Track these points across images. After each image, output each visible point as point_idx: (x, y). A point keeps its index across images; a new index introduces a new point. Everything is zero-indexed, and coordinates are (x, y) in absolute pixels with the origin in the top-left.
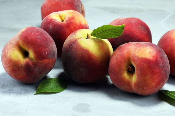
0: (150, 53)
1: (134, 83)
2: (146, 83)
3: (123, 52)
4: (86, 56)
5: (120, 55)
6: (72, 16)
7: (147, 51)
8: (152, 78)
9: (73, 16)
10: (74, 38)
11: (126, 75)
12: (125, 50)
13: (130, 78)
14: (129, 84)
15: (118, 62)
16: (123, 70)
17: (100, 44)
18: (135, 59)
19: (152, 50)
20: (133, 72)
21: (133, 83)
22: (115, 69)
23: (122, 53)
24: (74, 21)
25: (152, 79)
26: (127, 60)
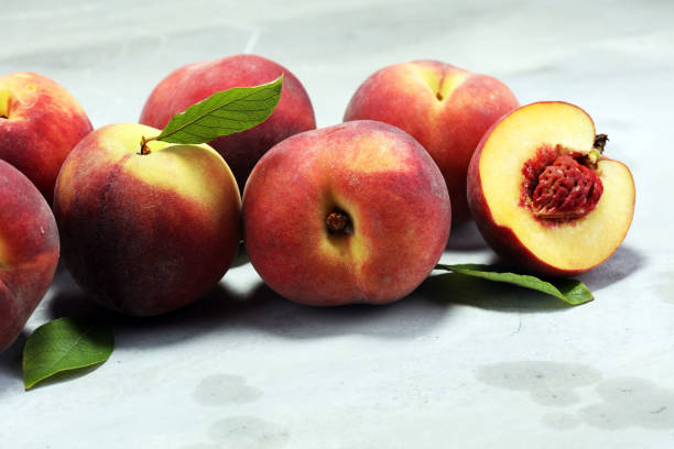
0: (394, 151)
1: (363, 267)
2: (406, 255)
3: (299, 169)
4: (172, 212)
5: (294, 184)
6: (41, 93)
7: (384, 149)
8: (423, 232)
9: (43, 91)
10: (106, 160)
11: (326, 248)
12: (303, 162)
13: (342, 253)
14: (342, 273)
15: (294, 208)
16: (316, 230)
17: (203, 162)
18: (351, 183)
19: (394, 142)
20: (348, 231)
21: (358, 267)
22: (288, 233)
23: (296, 176)
24: (55, 107)
25: (423, 236)
26: (320, 196)
